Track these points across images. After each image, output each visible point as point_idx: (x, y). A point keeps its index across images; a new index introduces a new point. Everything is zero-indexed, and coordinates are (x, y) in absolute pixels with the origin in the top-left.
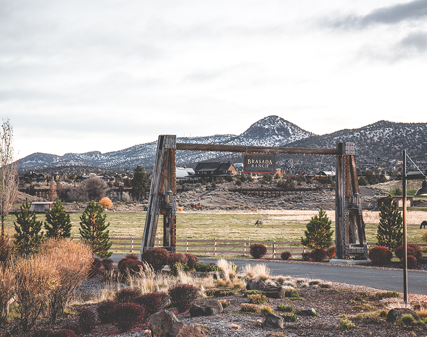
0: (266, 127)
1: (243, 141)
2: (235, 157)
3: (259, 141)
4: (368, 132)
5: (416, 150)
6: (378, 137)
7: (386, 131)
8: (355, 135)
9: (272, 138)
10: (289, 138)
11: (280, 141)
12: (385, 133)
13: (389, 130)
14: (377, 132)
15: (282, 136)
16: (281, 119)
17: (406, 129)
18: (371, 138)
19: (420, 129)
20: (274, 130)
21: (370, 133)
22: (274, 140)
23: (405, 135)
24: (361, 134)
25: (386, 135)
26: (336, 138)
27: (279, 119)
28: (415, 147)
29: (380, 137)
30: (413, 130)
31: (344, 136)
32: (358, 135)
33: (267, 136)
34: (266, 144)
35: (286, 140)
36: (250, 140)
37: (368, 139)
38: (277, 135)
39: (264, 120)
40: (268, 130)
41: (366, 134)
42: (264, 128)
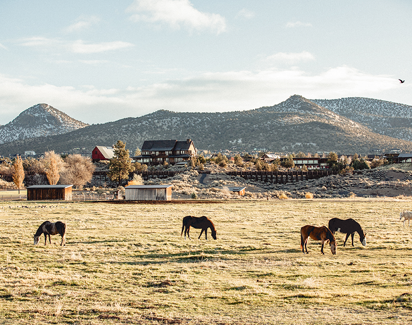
0: (37, 115)
1: (13, 129)
2: (17, 145)
3: (30, 129)
4: (157, 121)
5: (210, 139)
6: (167, 125)
7: (174, 120)
8: (144, 123)
9: (42, 126)
10: (60, 127)
11: (51, 129)
12: (173, 122)
13: (177, 119)
14: (165, 121)
15: (52, 124)
16: (51, 107)
17: (192, 118)
18: (160, 127)
19: (207, 119)
20: (44, 119)
21: (158, 122)
22: (45, 128)
23: (193, 125)
24: (150, 122)
25: (174, 124)
26: (125, 126)
27: (48, 107)
28: (208, 137)
29: (169, 126)
30: (200, 120)
31: (132, 124)
32: (146, 123)
33: (38, 125)
34: (36, 132)
35: (56, 129)
36: (21, 128)
37: (158, 128)
38: (48, 124)
39: (34, 108)
40: (38, 118)
41: (154, 123)
42: (34, 116)
